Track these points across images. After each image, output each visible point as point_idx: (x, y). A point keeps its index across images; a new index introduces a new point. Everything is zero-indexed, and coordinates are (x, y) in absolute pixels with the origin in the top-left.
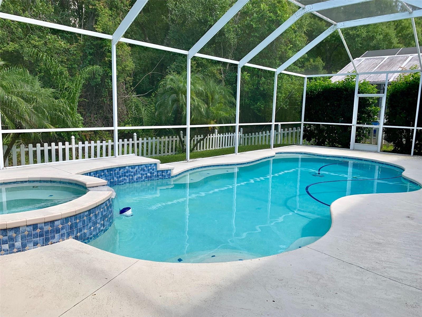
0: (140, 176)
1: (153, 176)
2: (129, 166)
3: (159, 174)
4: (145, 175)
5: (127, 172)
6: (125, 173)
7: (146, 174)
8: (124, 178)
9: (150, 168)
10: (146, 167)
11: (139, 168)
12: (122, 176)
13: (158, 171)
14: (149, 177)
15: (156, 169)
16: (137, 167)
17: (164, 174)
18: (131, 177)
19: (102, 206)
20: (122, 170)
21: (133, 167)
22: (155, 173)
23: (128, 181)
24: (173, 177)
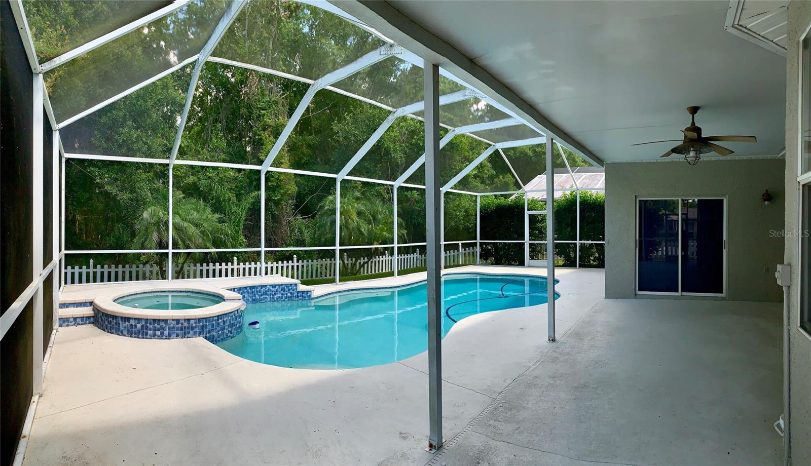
0: (281, 296)
1: (293, 296)
2: (270, 285)
3: (299, 295)
4: (285, 295)
5: (268, 291)
6: (266, 291)
7: (287, 294)
8: (265, 296)
9: (290, 288)
10: (287, 287)
11: (279, 287)
12: (264, 294)
13: (298, 292)
14: (289, 297)
15: (296, 290)
16: (277, 287)
17: (304, 295)
18: (272, 296)
19: (230, 315)
20: (263, 288)
21: (274, 286)
22: (296, 294)
23: (269, 300)
24: (313, 299)
